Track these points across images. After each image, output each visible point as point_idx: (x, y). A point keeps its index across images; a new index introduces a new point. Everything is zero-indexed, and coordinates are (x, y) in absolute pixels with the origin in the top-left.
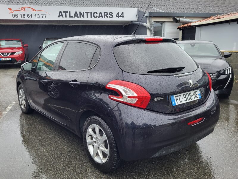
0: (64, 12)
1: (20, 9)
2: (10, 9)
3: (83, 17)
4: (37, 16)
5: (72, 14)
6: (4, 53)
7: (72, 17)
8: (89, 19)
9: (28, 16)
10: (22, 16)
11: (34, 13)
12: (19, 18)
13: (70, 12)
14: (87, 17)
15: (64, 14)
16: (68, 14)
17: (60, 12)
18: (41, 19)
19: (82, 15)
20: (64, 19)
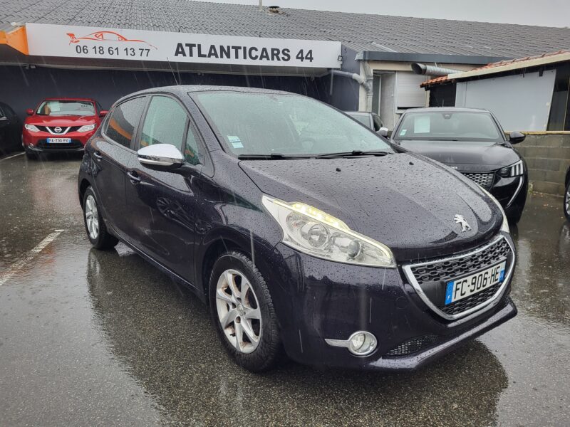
0: (187, 45)
1: (93, 37)
2: (71, 35)
3: (228, 56)
4: (130, 52)
5: (205, 51)
6: (55, 127)
7: (205, 56)
8: (241, 61)
9: (109, 51)
10: (98, 50)
11: (122, 46)
12: (91, 55)
13: (199, 46)
14: (237, 57)
15: (187, 50)
16: (195, 50)
17: (180, 45)
18: (137, 57)
19: (225, 52)
20: (187, 59)
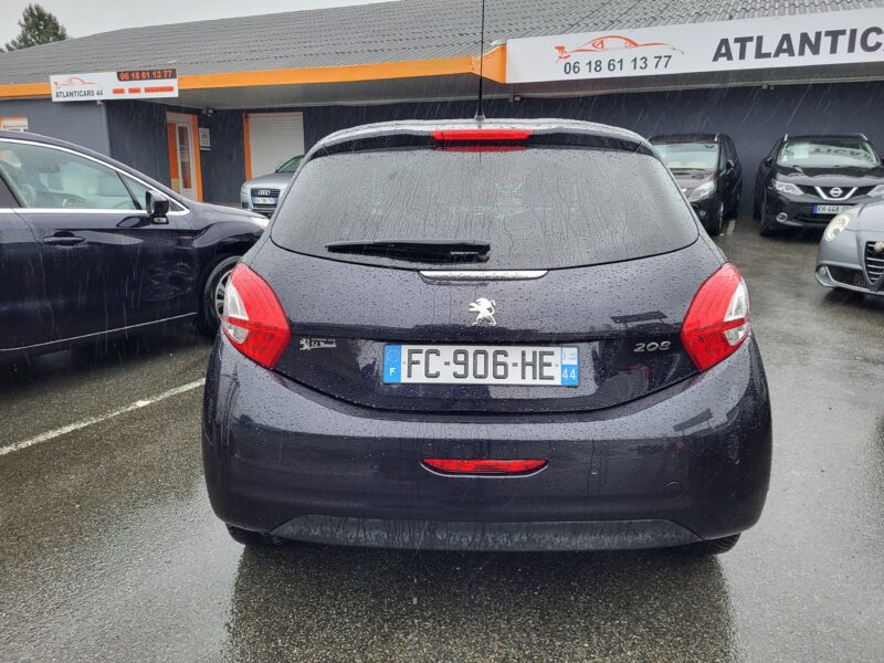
0: (737, 40)
1: (590, 47)
2: (561, 48)
3: (815, 50)
4: (640, 63)
5: (770, 46)
7: (768, 55)
8: (843, 57)
9: (609, 65)
10: (593, 66)
11: (629, 54)
12: (585, 74)
13: (760, 39)
14: (833, 50)
15: (735, 48)
16: (751, 47)
17: (724, 42)
18: (651, 71)
19: (810, 43)
20: (736, 65)
